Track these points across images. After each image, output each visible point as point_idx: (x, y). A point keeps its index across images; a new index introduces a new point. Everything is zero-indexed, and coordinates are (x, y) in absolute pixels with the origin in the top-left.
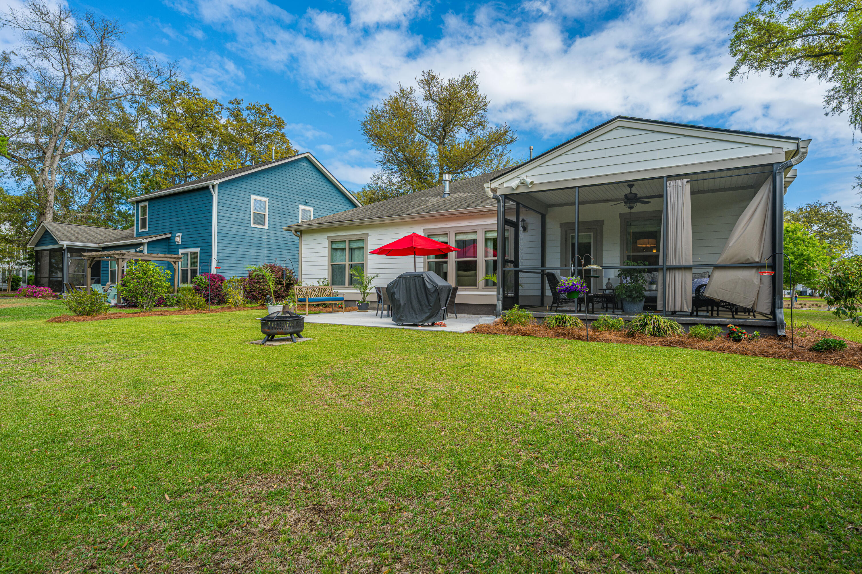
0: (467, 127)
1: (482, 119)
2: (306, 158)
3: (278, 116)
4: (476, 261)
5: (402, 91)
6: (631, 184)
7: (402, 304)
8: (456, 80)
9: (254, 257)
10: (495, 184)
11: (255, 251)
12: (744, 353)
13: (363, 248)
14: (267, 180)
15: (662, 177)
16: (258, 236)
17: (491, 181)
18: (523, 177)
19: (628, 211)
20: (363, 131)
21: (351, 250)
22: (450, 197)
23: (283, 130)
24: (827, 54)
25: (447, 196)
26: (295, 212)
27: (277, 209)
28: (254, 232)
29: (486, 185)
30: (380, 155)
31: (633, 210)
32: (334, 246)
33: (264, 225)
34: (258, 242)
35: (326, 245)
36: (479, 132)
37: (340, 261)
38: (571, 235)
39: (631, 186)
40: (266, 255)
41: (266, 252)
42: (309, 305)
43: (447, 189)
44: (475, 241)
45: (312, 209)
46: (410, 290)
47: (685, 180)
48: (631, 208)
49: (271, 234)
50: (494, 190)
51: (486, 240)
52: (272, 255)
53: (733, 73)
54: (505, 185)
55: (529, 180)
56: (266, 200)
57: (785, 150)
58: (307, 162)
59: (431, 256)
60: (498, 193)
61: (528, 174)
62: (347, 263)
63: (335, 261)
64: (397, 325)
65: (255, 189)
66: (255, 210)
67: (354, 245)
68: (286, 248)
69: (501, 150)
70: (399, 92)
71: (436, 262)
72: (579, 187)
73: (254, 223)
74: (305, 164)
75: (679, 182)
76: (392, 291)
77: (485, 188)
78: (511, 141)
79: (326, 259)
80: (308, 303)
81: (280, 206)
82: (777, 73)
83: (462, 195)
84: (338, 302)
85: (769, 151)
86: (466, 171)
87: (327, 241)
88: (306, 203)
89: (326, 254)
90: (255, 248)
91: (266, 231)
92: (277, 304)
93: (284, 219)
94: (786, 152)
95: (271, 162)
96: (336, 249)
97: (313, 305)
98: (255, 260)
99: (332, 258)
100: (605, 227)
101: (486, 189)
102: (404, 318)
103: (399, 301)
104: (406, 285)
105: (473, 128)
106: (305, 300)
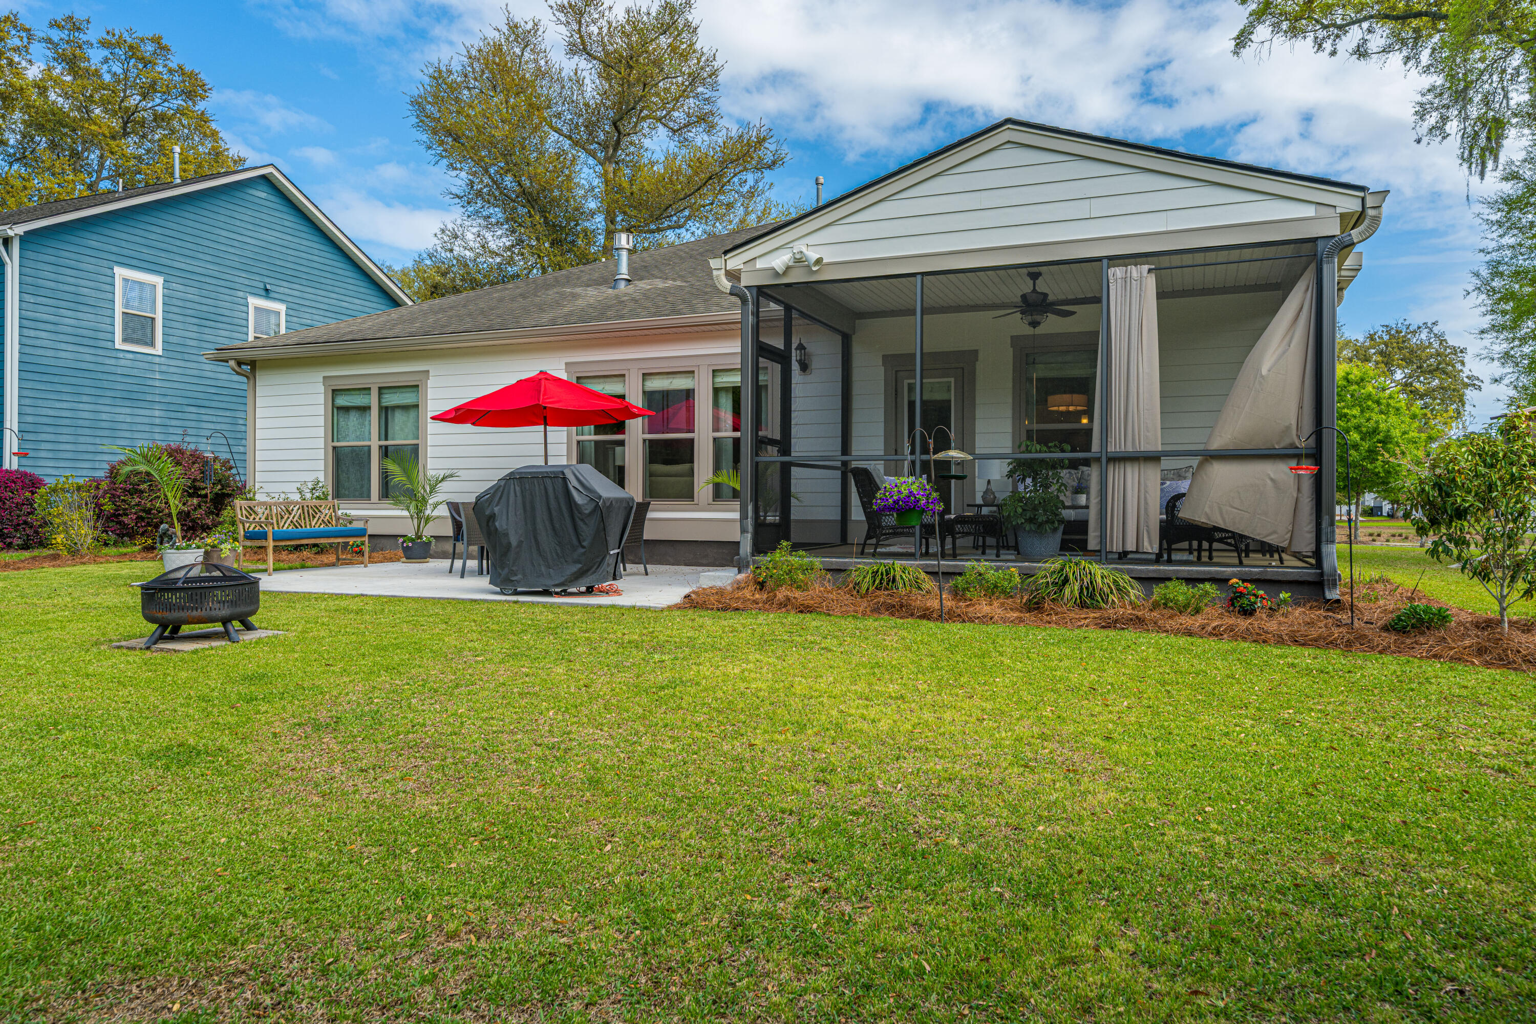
0: (671, 124)
1: (707, 108)
2: (264, 177)
3: (188, 68)
4: (692, 441)
5: (513, 27)
6: (1034, 271)
7: (514, 543)
8: (644, 10)
9: (124, 427)
10: (735, 262)
11: (128, 411)
12: (1260, 638)
13: (417, 406)
14: (159, 230)
15: (1099, 259)
16: (135, 372)
17: (726, 252)
18: (800, 246)
19: (1029, 331)
20: (414, 120)
21: (386, 411)
22: (631, 289)
23: (201, 106)
24: (1419, 15)
25: (622, 284)
26: (236, 314)
27: (188, 305)
28: (122, 362)
29: (714, 263)
30: (459, 180)
31: (1039, 330)
32: (342, 401)
33: (152, 344)
34: (135, 388)
35: (321, 399)
37: (358, 438)
38: (906, 382)
39: (1034, 276)
40: (157, 421)
41: (157, 413)
42: (276, 549)
43: (624, 268)
44: (689, 394)
45: (281, 308)
46: (533, 508)
47: (1146, 268)
48: (1034, 324)
49: (172, 370)
50: (733, 275)
51: (716, 391)
52: (174, 423)
53: (1242, 40)
54: (760, 264)
55: (813, 255)
56: (158, 280)
57: (1339, 210)
58: (265, 188)
59: (586, 428)
60: (744, 282)
61: (811, 240)
62: (375, 443)
63: (344, 439)
64: (502, 593)
65: (125, 252)
66: (127, 305)
67: (392, 399)
68: (213, 404)
69: (751, 182)
70: (505, 29)
71: (596, 442)
72: (923, 274)
73: (125, 340)
74: (263, 195)
75: (1134, 271)
76: (488, 512)
77: (711, 269)
78: (774, 163)
79: (321, 432)
80: (271, 544)
81: (196, 299)
82: (1328, 45)
83: (660, 284)
84: (351, 541)
85: (1309, 211)
86: (670, 227)
87: (322, 389)
88: (267, 293)
89: (321, 421)
90: (128, 403)
91: (157, 360)
92: (189, 547)
93: (206, 330)
94: (1342, 216)
95: (170, 186)
96: (346, 409)
97: (285, 548)
98: (128, 435)
99: (334, 431)
100: (979, 366)
101: (715, 273)
102: (519, 577)
103: (506, 535)
104: (523, 497)
105: (686, 126)
106: (263, 536)
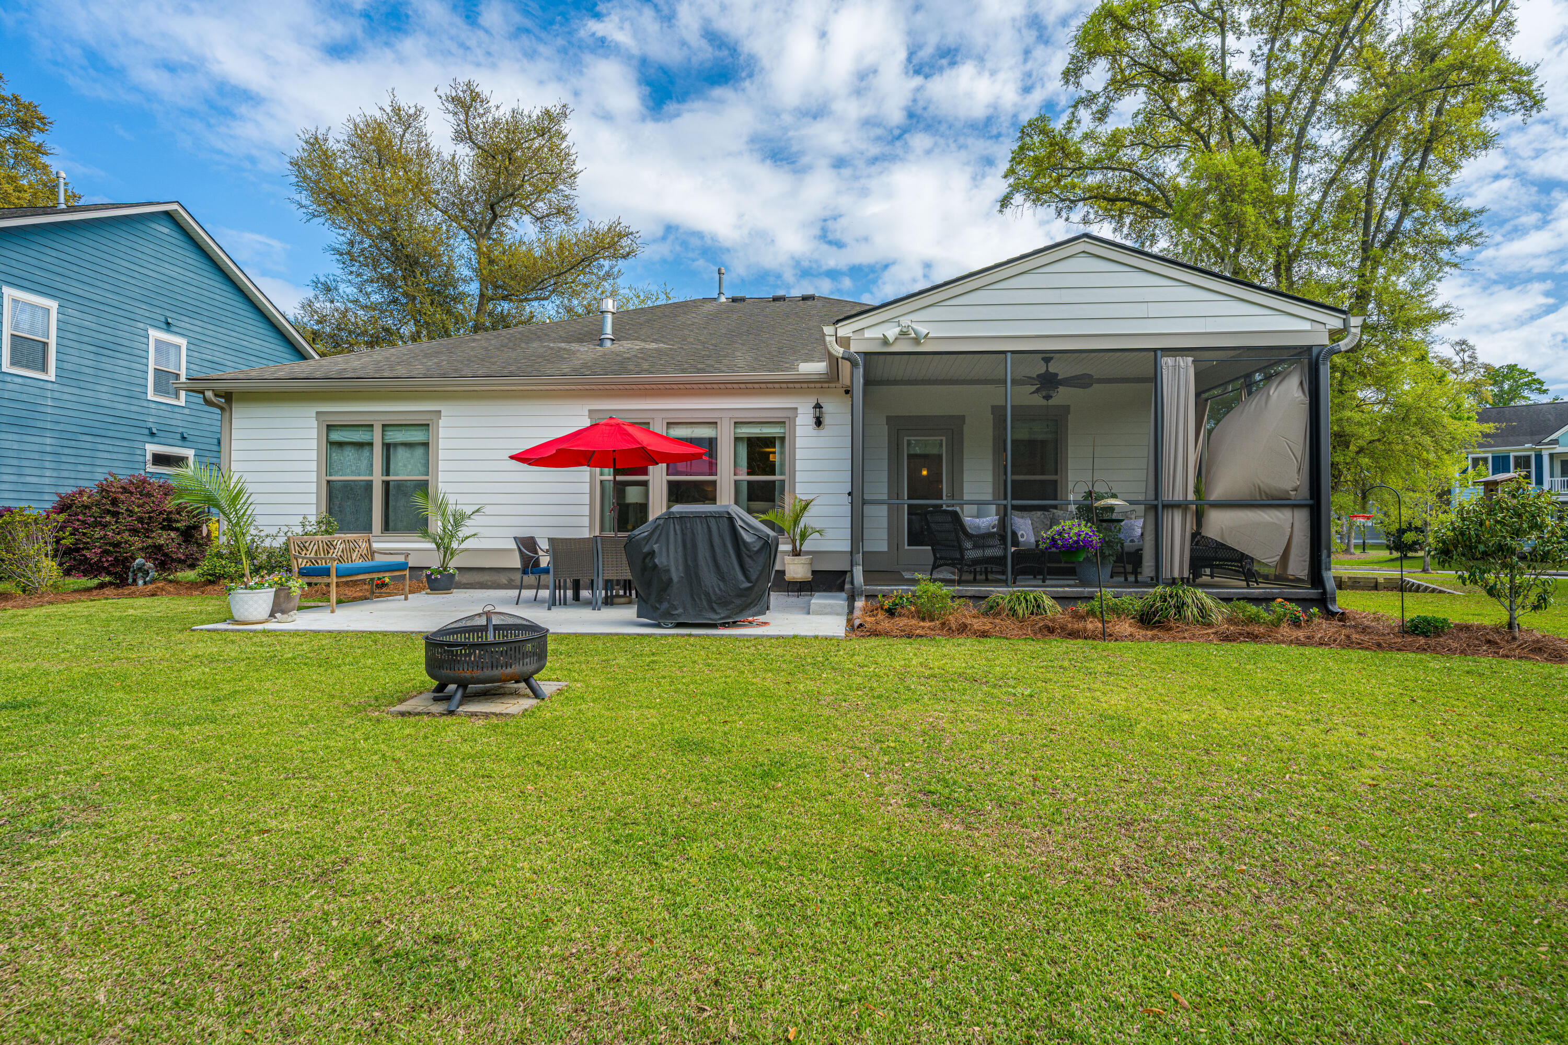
0: (534, 213)
1: (566, 203)
2: (167, 213)
3: (25, 99)
4: (714, 483)
5: (397, 110)
6: (1047, 356)
8: (526, 113)
9: (11, 454)
10: (845, 330)
11: (15, 437)
13: (426, 445)
14: (54, 253)
15: (1155, 350)
16: (24, 397)
17: (838, 321)
18: (905, 321)
19: (1044, 402)
20: (293, 179)
21: (388, 447)
22: (616, 347)
23: (36, 138)
25: (608, 344)
26: (136, 345)
27: (85, 332)
28: (10, 387)
29: (828, 330)
30: (337, 237)
31: (1051, 402)
32: (336, 436)
33: (44, 369)
34: (24, 414)
35: (314, 433)
36: (558, 227)
37: (353, 473)
39: (1047, 360)
40: (48, 449)
41: (48, 441)
42: (338, 585)
43: (609, 328)
44: (711, 443)
45: (182, 342)
47: (1190, 359)
48: (1047, 397)
49: (66, 397)
50: (844, 342)
51: (737, 440)
52: (66, 451)
54: (868, 334)
55: (923, 330)
56: (53, 305)
57: (1328, 327)
58: (168, 224)
60: (854, 348)
61: (914, 317)
62: (377, 479)
63: (337, 473)
64: (658, 626)
65: (15, 272)
66: (16, 327)
67: (396, 436)
68: (110, 434)
70: (389, 110)
72: (1013, 352)
73: (14, 363)
74: (166, 231)
75: (1181, 361)
77: (824, 335)
78: (628, 254)
79: (314, 465)
80: (334, 580)
81: (94, 326)
83: (638, 345)
85: (1307, 326)
86: (537, 299)
87: (315, 424)
88: (168, 326)
89: (314, 455)
90: (15, 429)
91: (49, 386)
92: (260, 585)
93: (104, 359)
94: (1330, 331)
95: (54, 210)
96: (341, 445)
97: (347, 583)
98: (15, 462)
99: (329, 466)
100: (966, 429)
101: (828, 338)
102: (680, 610)
104: (683, 534)
105: (548, 216)
106: (326, 572)
